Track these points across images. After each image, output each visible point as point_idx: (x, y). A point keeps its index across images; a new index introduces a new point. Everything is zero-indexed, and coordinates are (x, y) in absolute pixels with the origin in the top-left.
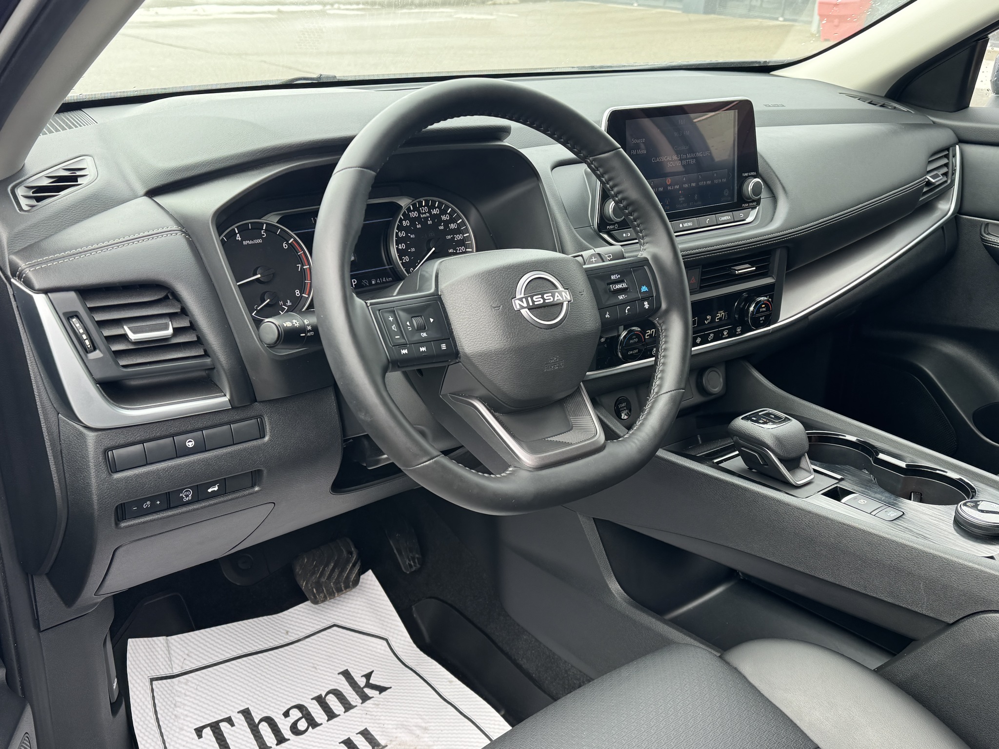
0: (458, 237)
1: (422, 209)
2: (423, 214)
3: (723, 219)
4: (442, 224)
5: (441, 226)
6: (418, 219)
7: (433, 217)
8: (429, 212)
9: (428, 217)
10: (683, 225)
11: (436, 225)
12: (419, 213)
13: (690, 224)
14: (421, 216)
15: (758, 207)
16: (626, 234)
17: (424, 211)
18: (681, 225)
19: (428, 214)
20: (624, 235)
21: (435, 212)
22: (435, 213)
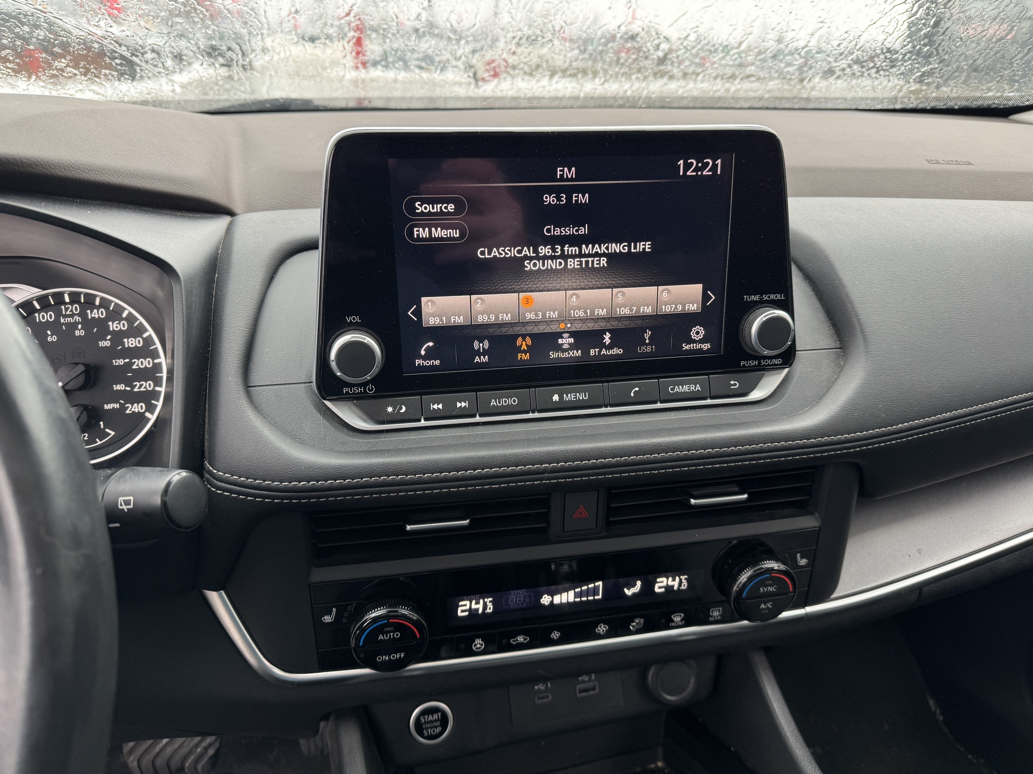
0: (140, 363)
1: (66, 309)
2: (65, 316)
3: (677, 389)
4: (109, 337)
5: (106, 340)
6: (55, 326)
7: (88, 324)
8: (83, 314)
9: (79, 323)
10: (561, 397)
11: (91, 339)
12: (59, 314)
13: (581, 396)
14: (62, 321)
15: (786, 370)
16: (394, 408)
17: (72, 311)
18: (556, 398)
19: (78, 318)
20: (390, 409)
21: (95, 314)
22: (97, 316)
